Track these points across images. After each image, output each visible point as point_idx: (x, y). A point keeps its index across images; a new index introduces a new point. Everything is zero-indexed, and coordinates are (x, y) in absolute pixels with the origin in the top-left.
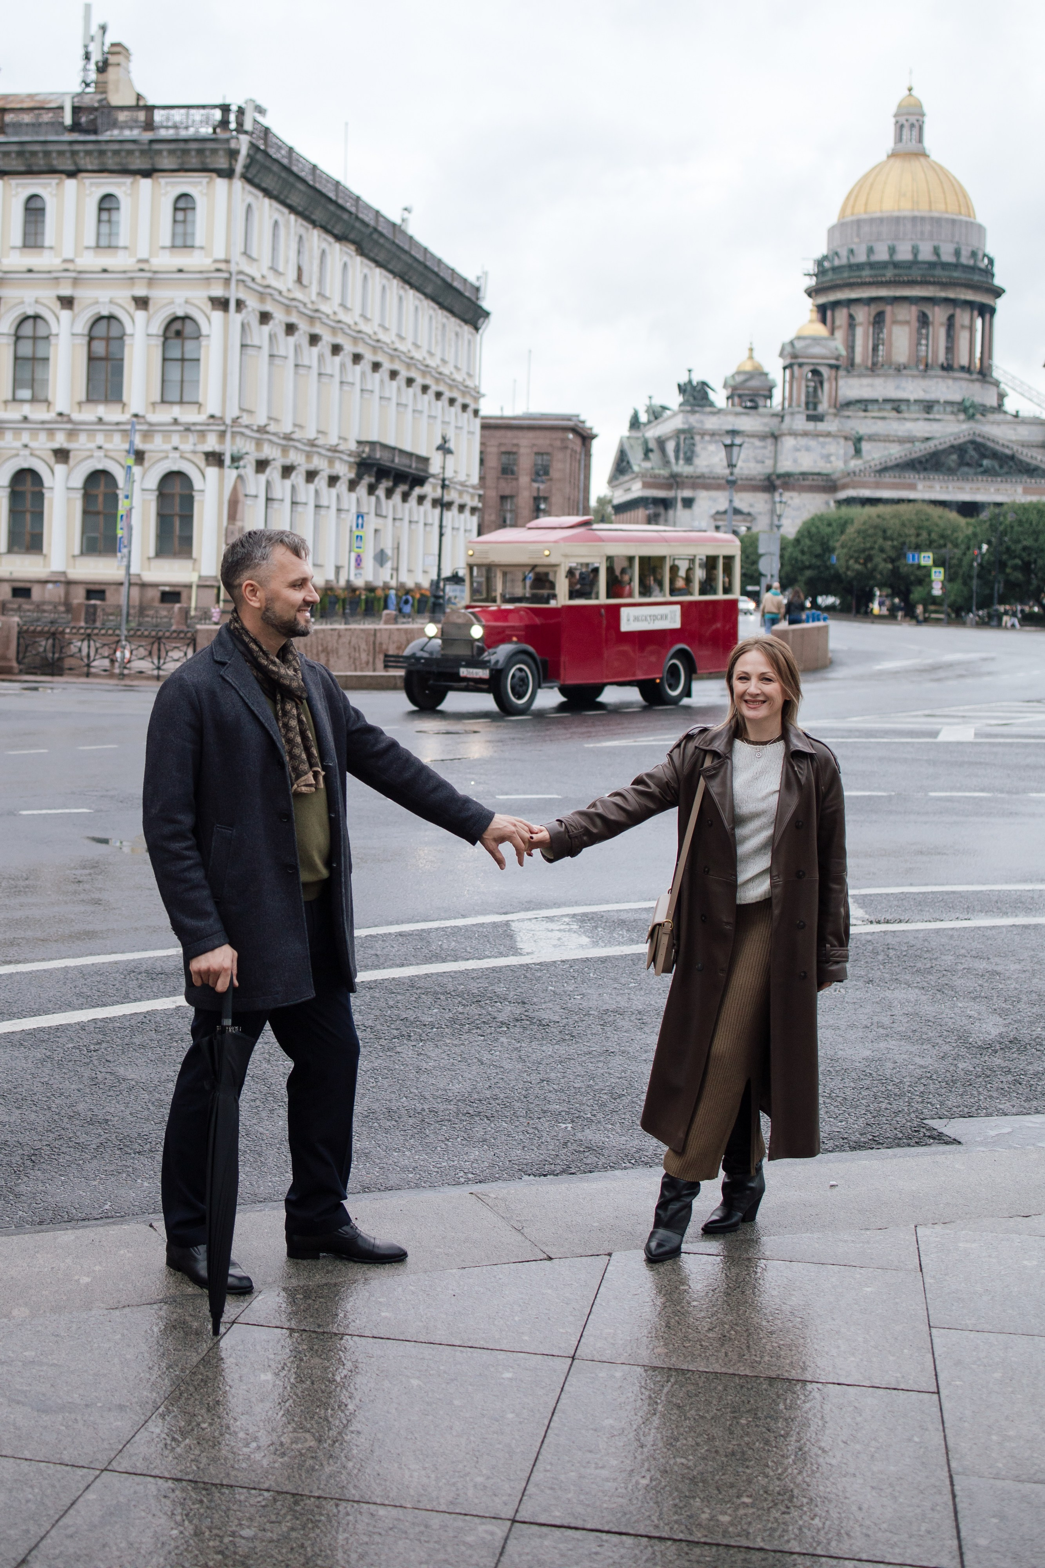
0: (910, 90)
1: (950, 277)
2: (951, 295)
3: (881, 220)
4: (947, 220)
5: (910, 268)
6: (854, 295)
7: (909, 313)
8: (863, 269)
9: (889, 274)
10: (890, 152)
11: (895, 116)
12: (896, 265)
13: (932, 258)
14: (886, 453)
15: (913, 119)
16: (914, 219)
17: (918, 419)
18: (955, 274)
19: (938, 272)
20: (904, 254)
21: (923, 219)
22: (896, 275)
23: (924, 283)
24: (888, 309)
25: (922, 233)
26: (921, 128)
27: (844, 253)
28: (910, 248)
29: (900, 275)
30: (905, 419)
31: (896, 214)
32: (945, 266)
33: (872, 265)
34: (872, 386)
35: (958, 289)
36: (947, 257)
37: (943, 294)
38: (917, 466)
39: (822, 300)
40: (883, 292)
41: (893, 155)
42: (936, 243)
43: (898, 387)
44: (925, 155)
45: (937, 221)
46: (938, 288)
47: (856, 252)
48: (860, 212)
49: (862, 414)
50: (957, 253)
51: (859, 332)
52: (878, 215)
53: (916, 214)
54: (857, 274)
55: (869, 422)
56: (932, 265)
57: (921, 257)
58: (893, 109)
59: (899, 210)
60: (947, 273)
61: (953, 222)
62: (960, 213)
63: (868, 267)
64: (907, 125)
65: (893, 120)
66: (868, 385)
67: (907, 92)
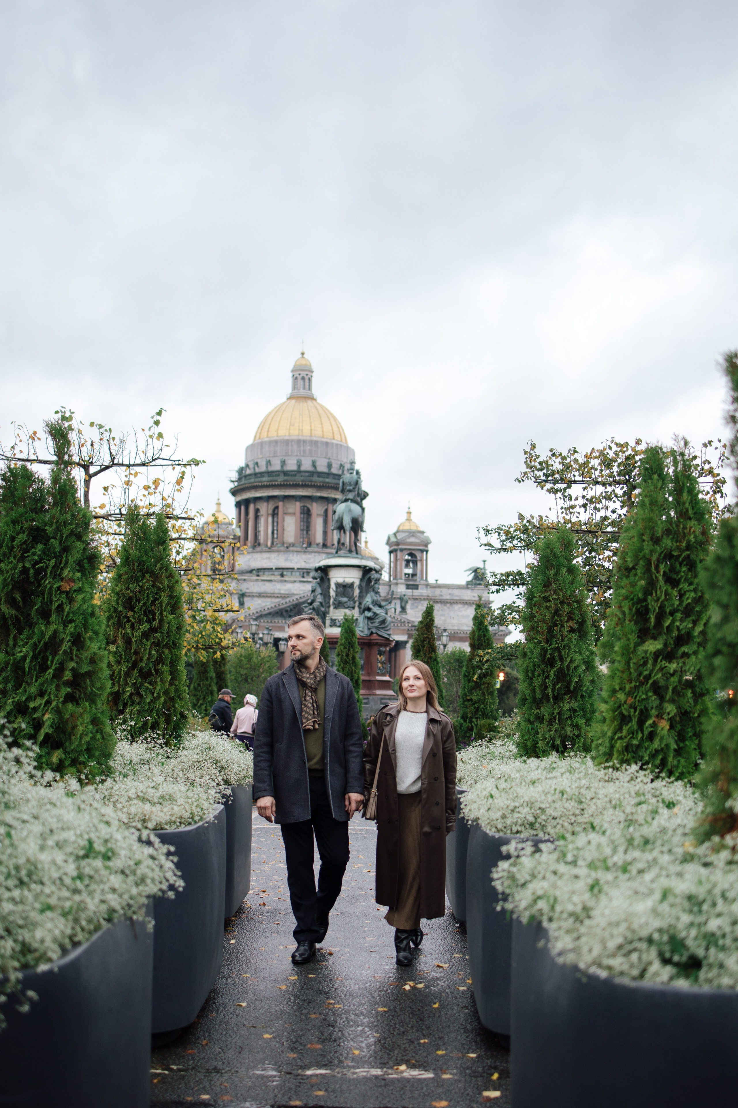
0: (303, 354)
1: (323, 482)
2: (325, 494)
3: (276, 442)
4: (322, 442)
5: (295, 475)
6: (257, 494)
7: (296, 507)
8: (264, 477)
9: (280, 479)
10: (289, 396)
11: (292, 371)
12: (286, 473)
13: (311, 469)
14: (264, 604)
15: (303, 374)
16: (299, 441)
17: (295, 581)
18: (327, 480)
19: (315, 478)
20: (291, 466)
21: (304, 441)
22: (284, 481)
23: (304, 486)
24: (281, 504)
25: (304, 451)
26: (310, 380)
27: (251, 465)
28: (295, 462)
29: (287, 481)
30: (285, 581)
31: (286, 438)
32: (320, 474)
33: (270, 473)
34: (269, 558)
35: (330, 491)
36: (322, 467)
37: (319, 494)
38: (284, 613)
39: (239, 498)
40: (276, 492)
41: (290, 398)
42: (313, 458)
43: (287, 560)
44: (312, 398)
45: (315, 443)
46: (315, 490)
47: (259, 464)
48: (265, 437)
49: (255, 578)
50: (330, 466)
51: (262, 520)
52: (275, 438)
53: (301, 438)
54: (259, 479)
55: (260, 583)
56: (312, 474)
57: (303, 468)
58: (291, 367)
59: (289, 435)
60: (321, 479)
61: (327, 444)
62: (334, 439)
63: (266, 475)
64: (299, 377)
65: (291, 375)
66: (266, 558)
67: (301, 356)
